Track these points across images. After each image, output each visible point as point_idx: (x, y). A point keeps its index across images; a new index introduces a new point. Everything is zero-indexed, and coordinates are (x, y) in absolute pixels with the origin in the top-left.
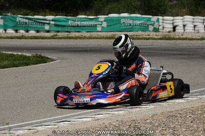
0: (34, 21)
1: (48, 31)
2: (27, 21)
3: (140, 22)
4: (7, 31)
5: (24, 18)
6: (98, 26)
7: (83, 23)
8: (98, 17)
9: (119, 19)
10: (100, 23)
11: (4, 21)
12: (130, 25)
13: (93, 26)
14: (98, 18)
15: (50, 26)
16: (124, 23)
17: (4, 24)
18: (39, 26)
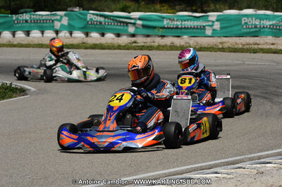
0: (113, 20)
1: (133, 35)
2: (102, 19)
3: (271, 23)
4: (73, 35)
5: (97, 15)
6: (207, 27)
7: (186, 22)
8: (208, 14)
9: (238, 18)
10: (210, 24)
11: (69, 20)
12: (256, 27)
13: (200, 28)
14: (208, 16)
15: (136, 28)
16: (246, 23)
17: (69, 24)
18: (120, 28)
